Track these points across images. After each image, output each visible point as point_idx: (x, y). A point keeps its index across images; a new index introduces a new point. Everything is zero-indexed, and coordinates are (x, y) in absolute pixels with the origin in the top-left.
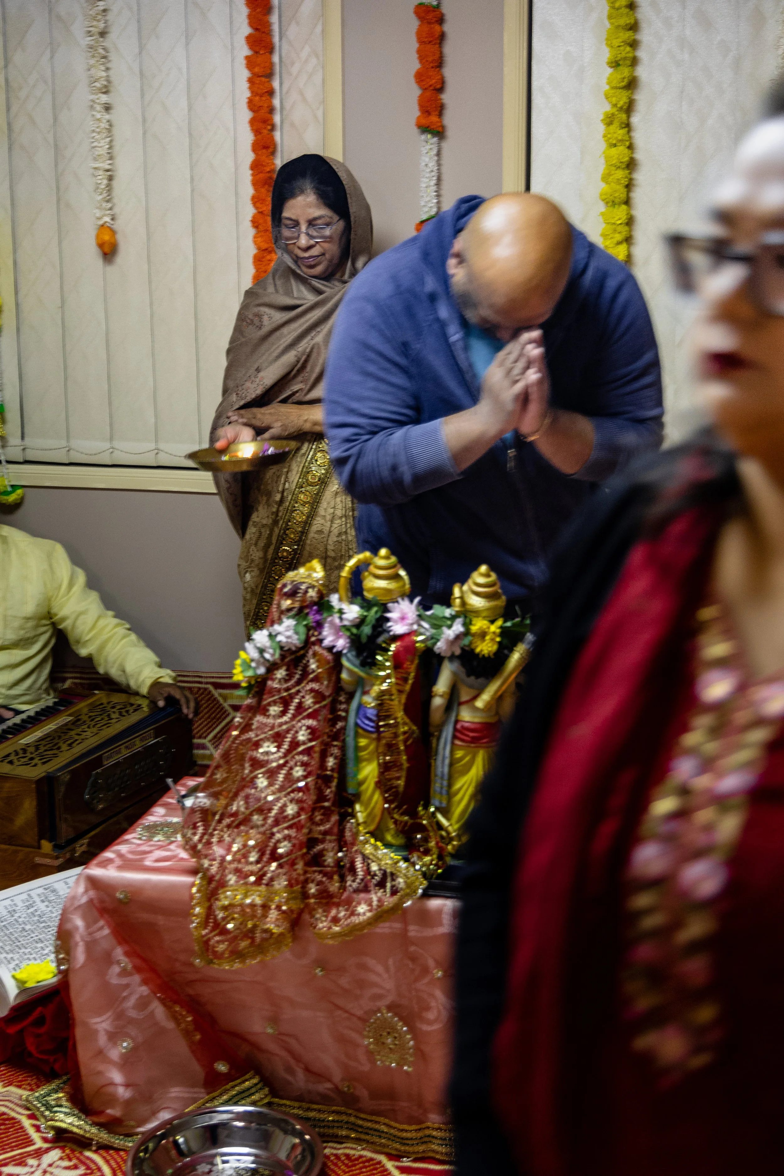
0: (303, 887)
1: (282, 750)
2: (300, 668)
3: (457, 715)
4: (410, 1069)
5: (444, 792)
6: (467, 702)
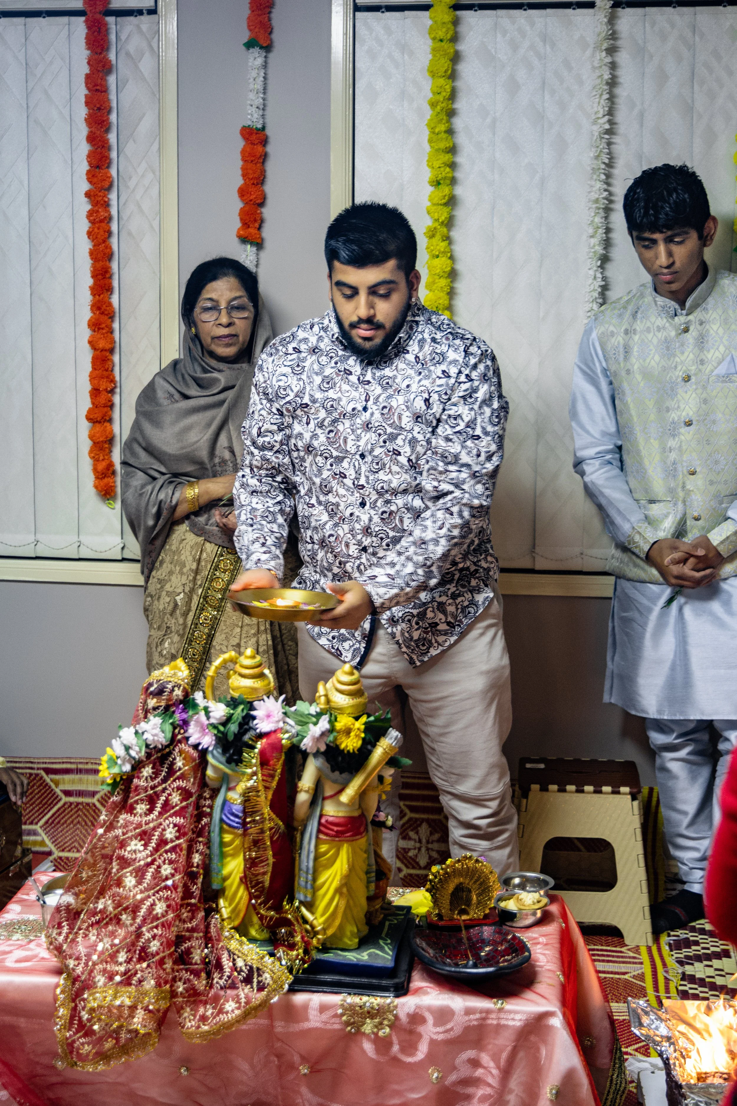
0: (172, 986)
1: (150, 848)
2: (166, 766)
3: (321, 810)
5: (309, 886)
6: (331, 797)
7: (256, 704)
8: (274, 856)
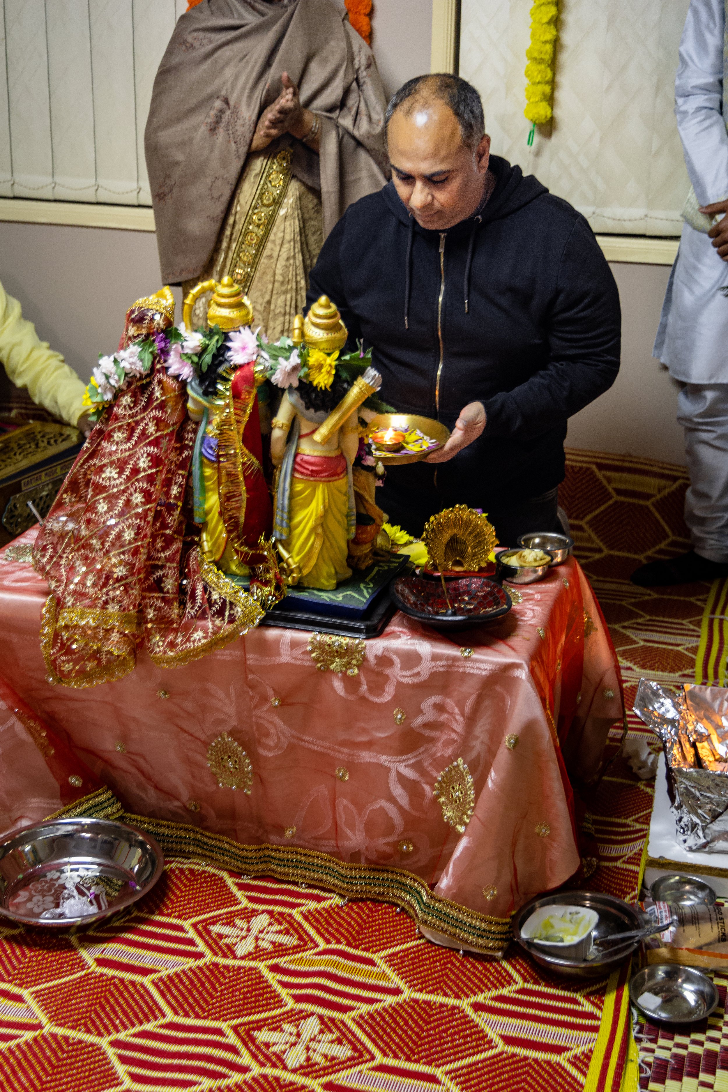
0: (140, 612)
1: (124, 477)
2: (146, 395)
3: (297, 448)
4: (249, 793)
5: (284, 524)
6: (307, 435)
7: (231, 334)
8: (248, 491)
